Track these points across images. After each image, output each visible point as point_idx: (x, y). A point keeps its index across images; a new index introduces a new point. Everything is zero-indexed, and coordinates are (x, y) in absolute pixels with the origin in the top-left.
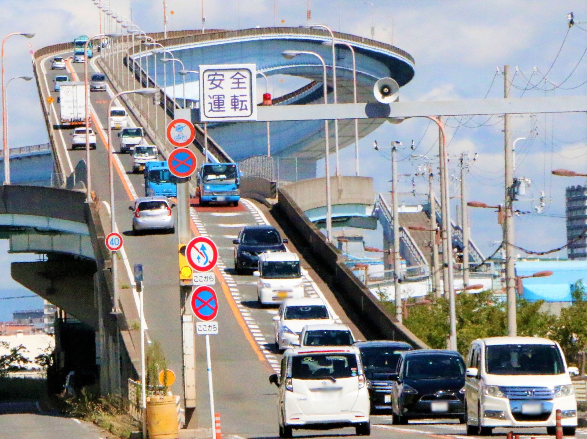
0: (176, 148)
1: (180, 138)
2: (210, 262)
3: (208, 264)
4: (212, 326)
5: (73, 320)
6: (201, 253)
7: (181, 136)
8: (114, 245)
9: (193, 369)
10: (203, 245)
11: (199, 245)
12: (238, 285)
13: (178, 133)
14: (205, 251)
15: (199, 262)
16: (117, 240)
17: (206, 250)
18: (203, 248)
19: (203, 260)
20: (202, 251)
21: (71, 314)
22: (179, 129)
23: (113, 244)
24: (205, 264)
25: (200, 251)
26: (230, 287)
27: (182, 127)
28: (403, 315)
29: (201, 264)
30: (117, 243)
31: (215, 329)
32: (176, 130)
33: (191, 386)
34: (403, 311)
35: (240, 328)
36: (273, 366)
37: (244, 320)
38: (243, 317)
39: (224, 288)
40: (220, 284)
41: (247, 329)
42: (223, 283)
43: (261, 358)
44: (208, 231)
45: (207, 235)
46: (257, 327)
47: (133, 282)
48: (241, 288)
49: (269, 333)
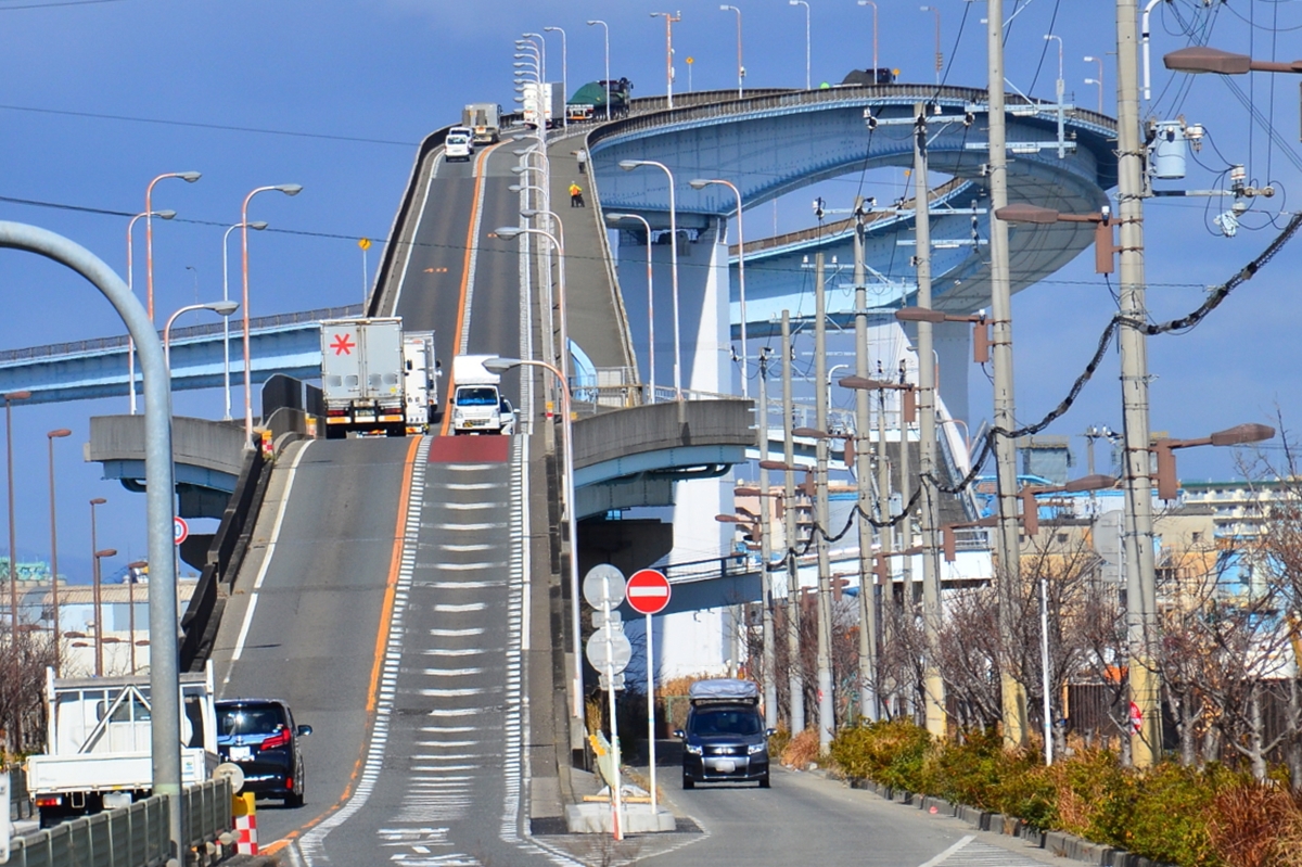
12: (412, 588)
26: (396, 592)
35: (372, 658)
36: (379, 718)
37: (387, 645)
38: (389, 639)
39: (389, 592)
40: (386, 586)
41: (381, 659)
42: (392, 585)
43: (370, 707)
44: (426, 496)
45: (419, 504)
46: (398, 656)
47: (258, 585)
48: (415, 594)
49: (409, 666)
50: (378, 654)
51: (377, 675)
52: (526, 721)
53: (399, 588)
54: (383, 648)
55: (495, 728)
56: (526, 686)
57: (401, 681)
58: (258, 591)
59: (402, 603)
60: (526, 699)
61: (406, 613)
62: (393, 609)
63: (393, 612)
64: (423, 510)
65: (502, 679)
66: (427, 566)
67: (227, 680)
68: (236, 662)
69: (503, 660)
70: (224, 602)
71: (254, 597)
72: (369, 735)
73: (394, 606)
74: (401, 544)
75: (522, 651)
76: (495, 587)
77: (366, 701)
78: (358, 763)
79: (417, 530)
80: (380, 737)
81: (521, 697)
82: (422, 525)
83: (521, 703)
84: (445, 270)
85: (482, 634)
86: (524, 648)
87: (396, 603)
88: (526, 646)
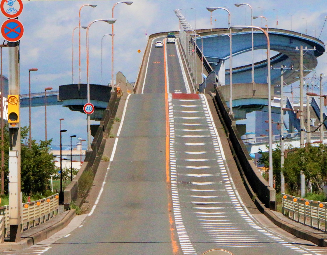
0: (8, 18)
1: (11, 11)
7: (12, 9)
9: (15, 194)
12: (176, 137)
13: (10, 7)
22: (11, 3)
23: (88, 110)
26: (170, 138)
27: (13, 2)
28: (285, 157)
32: (8, 4)
34: (285, 154)
35: (165, 161)
36: (172, 185)
37: (170, 157)
38: (170, 155)
39: (167, 138)
40: (166, 136)
41: (168, 162)
42: (168, 136)
43: (168, 180)
44: (174, 108)
45: (172, 110)
46: (175, 161)
47: (118, 134)
48: (177, 139)
49: (180, 165)
50: (167, 160)
51: (168, 168)
52: (235, 188)
53: (170, 137)
54: (168, 157)
55: (222, 190)
56: (230, 174)
57: (178, 170)
58: (118, 137)
59: (173, 142)
60: (231, 179)
61: (175, 146)
62: (169, 144)
63: (170, 145)
64: (174, 113)
65: (218, 170)
66: (179, 130)
67: (108, 168)
68: (112, 162)
69: (217, 163)
70: (105, 140)
71: (117, 139)
72: (170, 192)
73: (170, 143)
74: (168, 123)
75: (223, 160)
76: (206, 137)
77: (166, 178)
78: (169, 205)
79: (173, 118)
80: (175, 193)
81: (229, 177)
82: (175, 117)
83: (230, 180)
84: (159, 62)
85: (206, 154)
86: (223, 159)
87: (171, 142)
88: (224, 158)
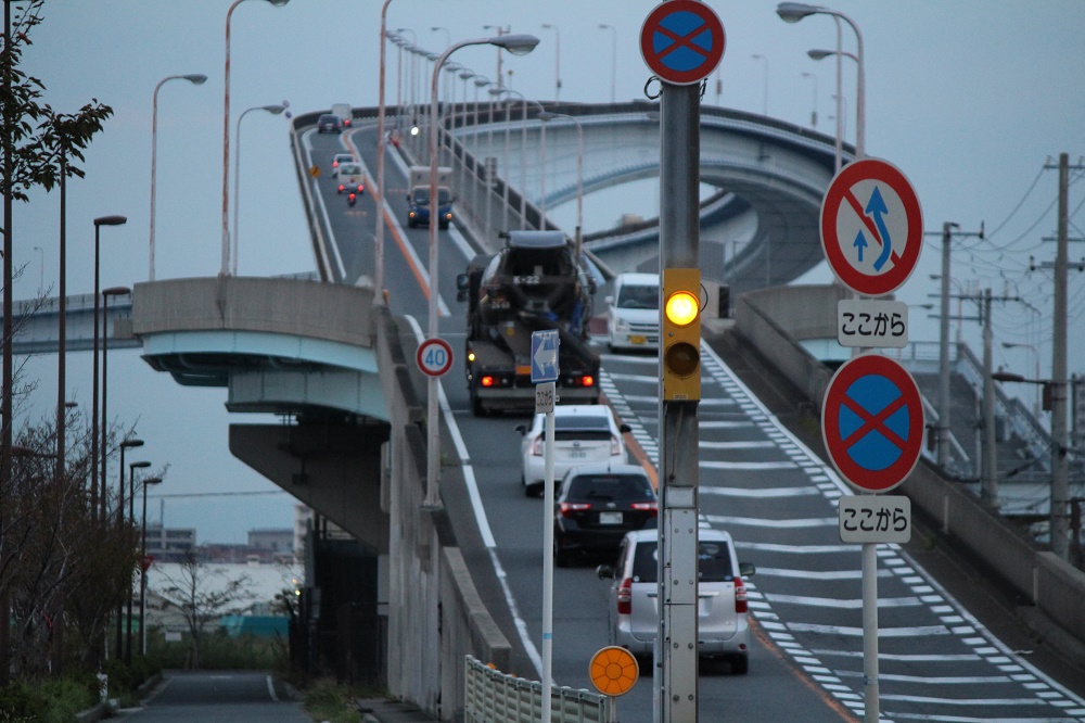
2: (894, 257)
3: (889, 265)
4: (892, 511)
5: (338, 534)
6: (867, 222)
8: (435, 364)
9: (690, 647)
10: (876, 193)
11: (863, 190)
14: (882, 214)
15: (861, 259)
16: (440, 355)
17: (886, 212)
18: (877, 203)
19: (874, 249)
20: (871, 215)
21: (337, 524)
23: (431, 362)
24: (878, 265)
25: (866, 215)
29: (866, 268)
30: (440, 361)
31: (900, 524)
33: (684, 699)
47: (463, 454)
58: (467, 464)
71: (469, 471)
